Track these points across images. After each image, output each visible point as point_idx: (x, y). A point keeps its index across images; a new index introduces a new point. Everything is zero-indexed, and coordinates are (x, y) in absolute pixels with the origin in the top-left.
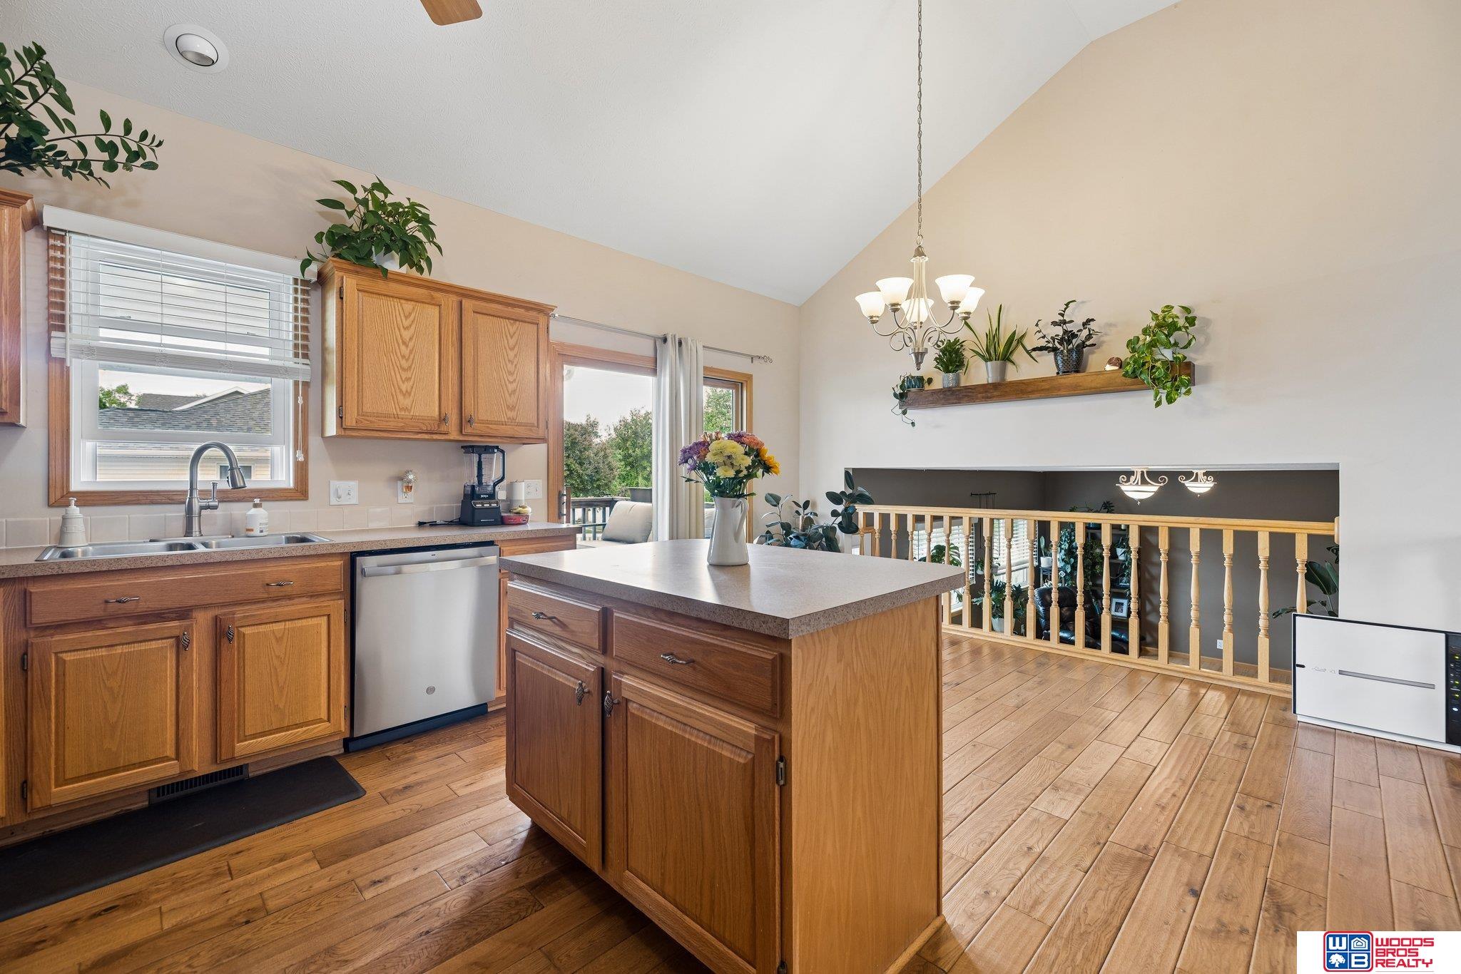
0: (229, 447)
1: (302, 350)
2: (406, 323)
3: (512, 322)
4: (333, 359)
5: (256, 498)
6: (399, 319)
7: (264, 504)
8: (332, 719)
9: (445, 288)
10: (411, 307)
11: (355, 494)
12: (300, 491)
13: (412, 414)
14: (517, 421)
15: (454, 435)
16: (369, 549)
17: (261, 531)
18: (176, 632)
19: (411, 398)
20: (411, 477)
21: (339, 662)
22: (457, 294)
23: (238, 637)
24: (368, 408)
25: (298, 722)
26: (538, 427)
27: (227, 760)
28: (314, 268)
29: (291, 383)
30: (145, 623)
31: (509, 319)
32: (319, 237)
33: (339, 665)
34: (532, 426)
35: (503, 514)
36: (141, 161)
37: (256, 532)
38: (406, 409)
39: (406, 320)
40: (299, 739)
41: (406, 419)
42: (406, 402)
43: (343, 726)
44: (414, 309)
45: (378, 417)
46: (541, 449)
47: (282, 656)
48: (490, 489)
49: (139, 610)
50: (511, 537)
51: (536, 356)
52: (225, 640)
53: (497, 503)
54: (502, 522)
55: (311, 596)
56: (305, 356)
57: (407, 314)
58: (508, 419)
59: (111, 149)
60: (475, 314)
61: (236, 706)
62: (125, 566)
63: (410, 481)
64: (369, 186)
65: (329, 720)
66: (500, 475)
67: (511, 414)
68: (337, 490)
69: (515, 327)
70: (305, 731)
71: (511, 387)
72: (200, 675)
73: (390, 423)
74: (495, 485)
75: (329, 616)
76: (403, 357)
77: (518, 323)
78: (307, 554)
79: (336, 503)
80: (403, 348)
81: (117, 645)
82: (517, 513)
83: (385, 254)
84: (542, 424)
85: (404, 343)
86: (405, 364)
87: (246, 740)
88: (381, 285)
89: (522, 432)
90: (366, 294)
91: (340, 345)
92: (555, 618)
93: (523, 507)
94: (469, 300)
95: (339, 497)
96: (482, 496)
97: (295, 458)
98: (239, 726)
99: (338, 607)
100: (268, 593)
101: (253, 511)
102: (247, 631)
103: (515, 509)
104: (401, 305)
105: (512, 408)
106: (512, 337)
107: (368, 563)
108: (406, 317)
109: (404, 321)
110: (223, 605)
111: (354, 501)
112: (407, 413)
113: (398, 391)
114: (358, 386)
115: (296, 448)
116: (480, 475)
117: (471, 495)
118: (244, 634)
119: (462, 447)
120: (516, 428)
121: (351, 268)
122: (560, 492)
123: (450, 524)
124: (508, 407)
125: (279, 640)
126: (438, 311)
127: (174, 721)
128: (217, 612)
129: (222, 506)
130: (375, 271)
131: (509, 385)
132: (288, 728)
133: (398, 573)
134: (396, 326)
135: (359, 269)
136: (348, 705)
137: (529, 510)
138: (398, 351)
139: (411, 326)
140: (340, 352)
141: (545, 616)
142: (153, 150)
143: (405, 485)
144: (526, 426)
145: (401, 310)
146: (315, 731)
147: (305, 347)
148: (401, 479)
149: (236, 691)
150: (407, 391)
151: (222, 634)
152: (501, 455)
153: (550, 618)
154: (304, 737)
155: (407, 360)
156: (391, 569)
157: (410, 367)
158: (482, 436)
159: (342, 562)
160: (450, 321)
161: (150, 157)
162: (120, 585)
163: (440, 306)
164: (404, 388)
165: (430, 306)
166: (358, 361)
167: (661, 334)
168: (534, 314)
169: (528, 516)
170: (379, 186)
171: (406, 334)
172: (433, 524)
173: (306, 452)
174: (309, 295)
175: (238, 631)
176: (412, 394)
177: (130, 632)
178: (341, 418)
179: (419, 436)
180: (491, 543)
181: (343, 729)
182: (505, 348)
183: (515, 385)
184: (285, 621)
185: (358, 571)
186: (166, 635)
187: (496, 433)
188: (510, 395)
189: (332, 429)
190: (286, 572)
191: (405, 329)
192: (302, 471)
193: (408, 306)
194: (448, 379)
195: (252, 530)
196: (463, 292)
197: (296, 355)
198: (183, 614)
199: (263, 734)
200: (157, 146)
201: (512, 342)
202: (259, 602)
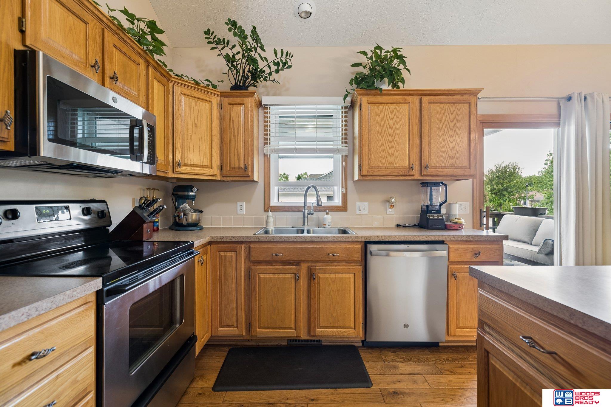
0: (317, 187)
1: (345, 140)
2: (391, 116)
3: (452, 104)
4: (357, 142)
5: (327, 210)
6: (388, 115)
7: (330, 213)
8: (356, 329)
9: (411, 92)
10: (394, 107)
11: (367, 208)
12: (344, 208)
13: (394, 165)
14: (455, 166)
15: (417, 176)
16: (374, 240)
17: (329, 226)
18: (295, 272)
19: (394, 157)
20: (393, 200)
21: (359, 299)
22: (418, 94)
23: (317, 278)
24: (373, 164)
25: (341, 326)
26: (470, 168)
27: (313, 336)
28: (349, 99)
29: (340, 156)
30: (285, 266)
31: (450, 103)
32: (351, 83)
33: (360, 301)
34: (465, 168)
35: (446, 223)
36: (287, 66)
37: (327, 226)
38: (391, 163)
39: (391, 114)
40: (341, 335)
41: (391, 168)
42: (391, 159)
43: (361, 334)
44: (395, 107)
45: (377, 168)
46: (469, 182)
47: (335, 291)
48: (438, 207)
49: (283, 259)
50: (456, 239)
51: (468, 124)
52: (312, 279)
53: (442, 216)
54: (446, 228)
55: (347, 262)
56: (346, 143)
57: (392, 111)
58: (449, 165)
59: (277, 64)
60: (430, 104)
61: (316, 311)
62: (278, 240)
63: (392, 203)
64: (373, 49)
65: (355, 329)
66: (444, 199)
67: (451, 162)
68: (359, 207)
69: (454, 108)
70: (344, 331)
71: (452, 145)
72: (303, 292)
73: (383, 172)
74: (441, 205)
75: (355, 274)
76: (390, 135)
77: (456, 104)
78: (345, 240)
79: (359, 213)
80: (390, 130)
81: (276, 274)
82: (455, 223)
83: (381, 81)
84: (472, 166)
85: (391, 128)
86: (391, 139)
87: (320, 329)
88: (380, 99)
89: (458, 172)
90: (372, 105)
91: (360, 133)
92: (556, 353)
93: (459, 219)
94: (426, 97)
95: (360, 210)
96: (433, 212)
97: (342, 192)
98: (317, 321)
99: (359, 269)
100: (329, 258)
101: (326, 216)
102: (321, 275)
103: (454, 220)
104: (389, 107)
105: (452, 158)
106: (452, 114)
107: (373, 248)
108: (391, 113)
109: (390, 115)
110: (312, 262)
111: (367, 212)
112: (392, 166)
113: (387, 154)
114: (368, 153)
115: (342, 187)
116: (431, 200)
117: (426, 211)
118: (319, 277)
119: (421, 183)
120: (455, 170)
121: (365, 92)
122: (481, 210)
123: (413, 227)
124: (450, 157)
125: (333, 282)
126: (408, 107)
127: (294, 312)
128: (309, 264)
129: (315, 213)
130: (376, 91)
131: (450, 144)
132: (337, 328)
133: (388, 255)
134: (386, 119)
135: (368, 92)
136: (364, 323)
137: (463, 221)
138: (387, 132)
139: (394, 117)
140: (360, 137)
141: (543, 348)
142: (290, 60)
143: (390, 204)
144: (461, 168)
145: (389, 110)
146: (349, 333)
147: (346, 139)
148: (388, 202)
149: (316, 304)
150: (392, 153)
151: (311, 276)
152: (444, 187)
153: (550, 353)
154: (344, 334)
155: (392, 136)
156: (384, 253)
157: (393, 140)
158: (433, 176)
159: (361, 246)
160: (415, 111)
161: (289, 63)
162: (276, 248)
163: (409, 103)
164: (390, 152)
165: (404, 104)
166: (368, 140)
167: (566, 94)
168: (467, 97)
169: (463, 225)
170: (379, 48)
171: (391, 122)
172: (405, 226)
173: (346, 189)
174: (347, 113)
175: (317, 275)
176: (395, 155)
177: (279, 269)
178: (361, 170)
179: (398, 178)
180: (442, 242)
181: (361, 335)
182: (448, 121)
183: (454, 143)
184: (336, 273)
185: (368, 252)
186: (291, 272)
187: (442, 174)
188: (451, 150)
189: (356, 177)
190: (336, 248)
191: (391, 119)
192: (345, 197)
193: (392, 107)
194: (414, 144)
195: (325, 225)
196: (420, 92)
197: (342, 143)
198: (297, 263)
199: (327, 327)
200: (291, 58)
201: (452, 117)
202: (325, 262)
